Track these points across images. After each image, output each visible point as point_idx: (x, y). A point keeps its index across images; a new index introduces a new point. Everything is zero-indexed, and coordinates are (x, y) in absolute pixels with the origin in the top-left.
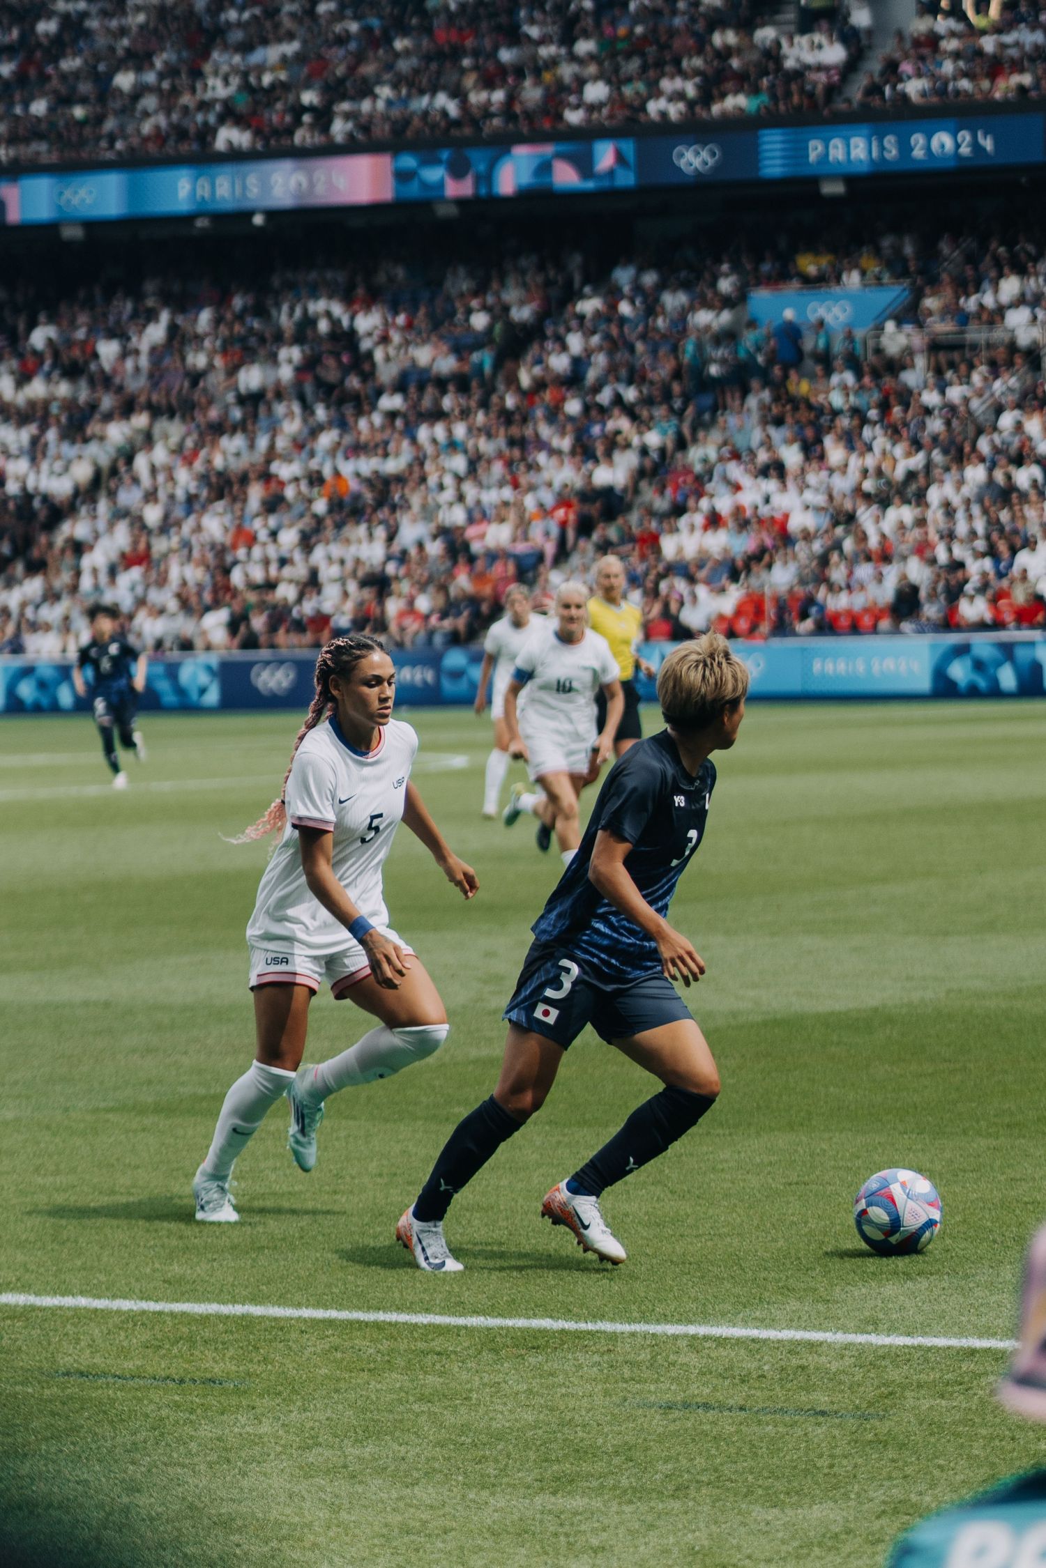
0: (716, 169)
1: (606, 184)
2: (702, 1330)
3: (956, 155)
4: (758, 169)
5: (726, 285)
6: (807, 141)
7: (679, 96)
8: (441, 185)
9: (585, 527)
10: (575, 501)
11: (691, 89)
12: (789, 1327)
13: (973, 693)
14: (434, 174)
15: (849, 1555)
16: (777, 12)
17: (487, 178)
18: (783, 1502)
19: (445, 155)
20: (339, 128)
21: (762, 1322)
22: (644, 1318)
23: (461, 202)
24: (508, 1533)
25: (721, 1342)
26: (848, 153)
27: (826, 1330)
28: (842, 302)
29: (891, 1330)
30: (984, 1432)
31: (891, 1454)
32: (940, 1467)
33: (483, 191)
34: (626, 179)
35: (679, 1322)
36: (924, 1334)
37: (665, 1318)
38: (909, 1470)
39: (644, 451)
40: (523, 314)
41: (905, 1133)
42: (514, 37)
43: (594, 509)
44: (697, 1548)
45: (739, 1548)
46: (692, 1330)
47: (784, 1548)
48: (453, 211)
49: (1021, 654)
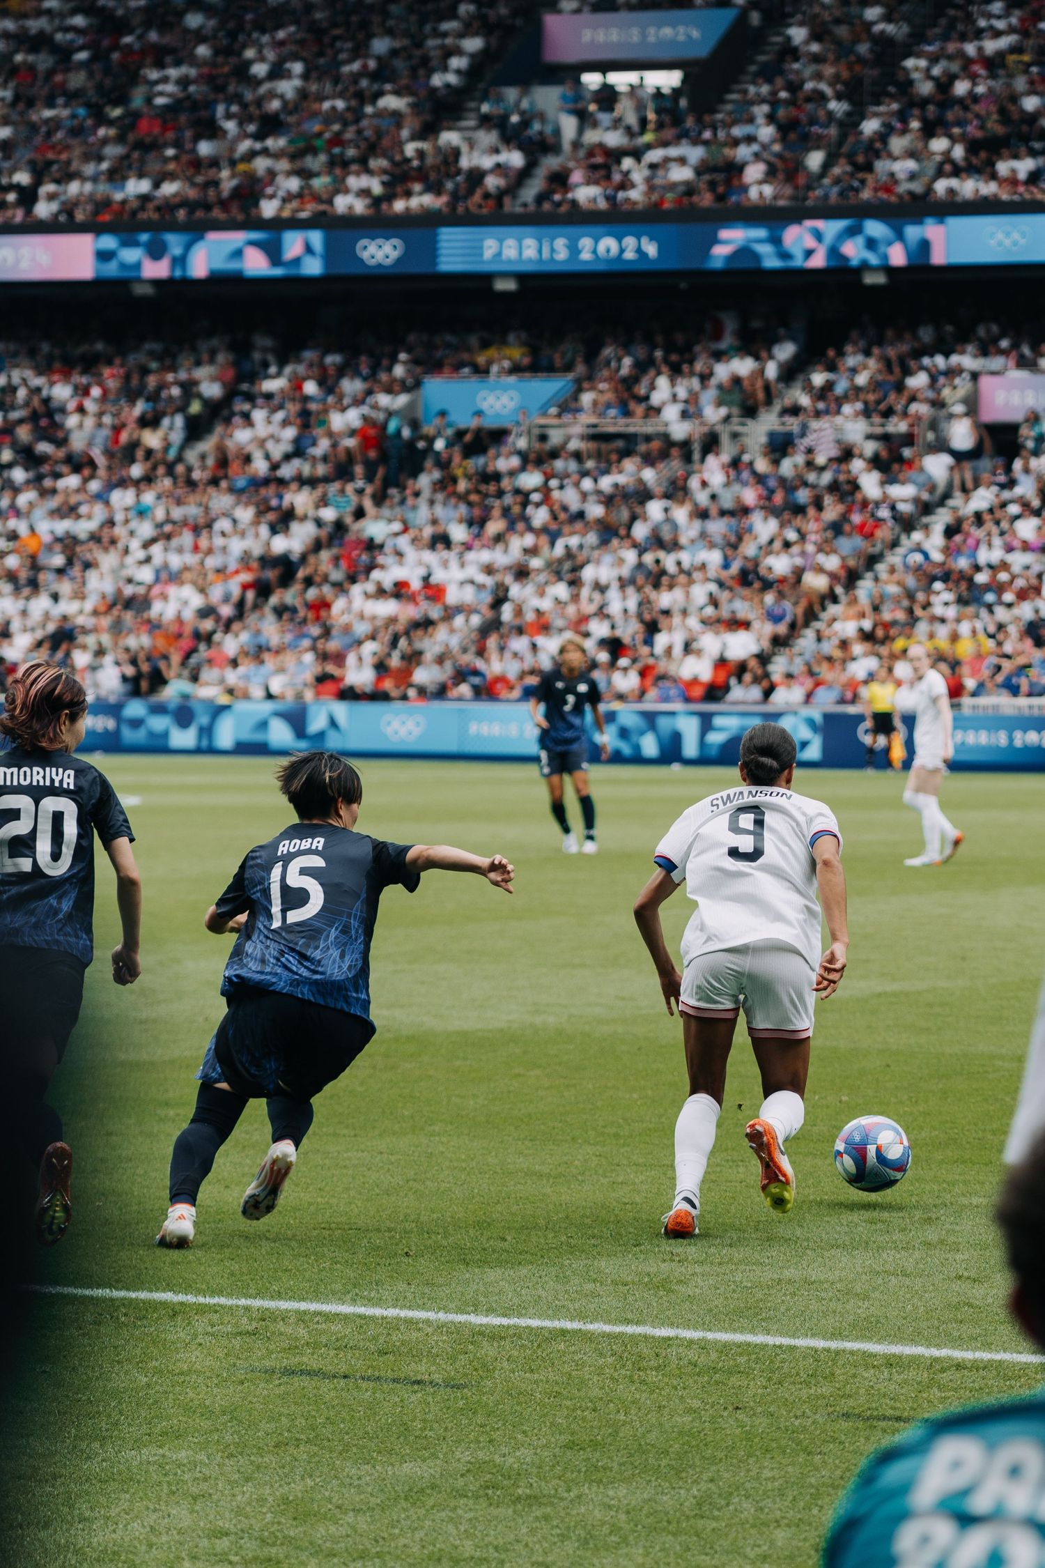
0: (399, 261)
1: (292, 272)
2: (314, 1307)
3: (619, 258)
4: (435, 264)
5: (399, 371)
6: (482, 240)
7: (364, 193)
8: (138, 266)
9: (263, 590)
10: (255, 565)
11: (376, 187)
12: (395, 1307)
13: (617, 758)
14: (131, 255)
15: (432, 1508)
16: (460, 119)
17: (181, 261)
18: (376, 1460)
19: (144, 237)
20: (43, 209)
21: (370, 1302)
22: (259, 1295)
23: (157, 283)
24: (114, 1480)
25: (328, 1317)
26: (520, 253)
27: (429, 1310)
28: (509, 392)
29: (490, 1311)
30: (568, 1403)
31: (480, 1419)
32: (524, 1432)
33: (178, 273)
34: (313, 267)
35: (291, 1298)
36: (520, 1316)
37: (279, 1296)
38: (495, 1435)
39: (319, 523)
40: (212, 390)
41: (519, 1139)
42: (211, 130)
43: (271, 575)
44: (291, 1498)
45: (330, 1500)
46: (303, 1306)
47: (373, 1500)
48: (148, 290)
49: (663, 723)
